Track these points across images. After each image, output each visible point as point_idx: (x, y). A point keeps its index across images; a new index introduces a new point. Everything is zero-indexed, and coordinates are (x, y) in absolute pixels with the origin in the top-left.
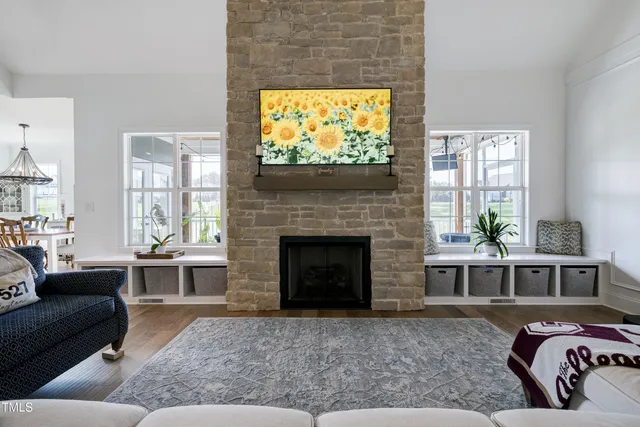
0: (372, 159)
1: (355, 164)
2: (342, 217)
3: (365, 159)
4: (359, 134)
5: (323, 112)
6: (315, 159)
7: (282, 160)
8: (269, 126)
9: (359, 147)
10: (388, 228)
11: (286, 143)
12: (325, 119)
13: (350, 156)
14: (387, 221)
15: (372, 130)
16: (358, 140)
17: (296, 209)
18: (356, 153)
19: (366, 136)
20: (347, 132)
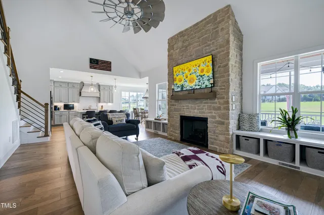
0: (206, 86)
1: (200, 88)
2: (198, 109)
3: (204, 86)
4: (201, 76)
5: (190, 70)
6: (188, 88)
7: (179, 89)
8: (176, 79)
9: (201, 81)
10: (214, 114)
11: (180, 83)
12: (190, 73)
13: (199, 85)
14: (214, 111)
15: (206, 74)
16: (201, 79)
17: (184, 106)
18: (201, 84)
19: (204, 77)
20: (197, 76)
